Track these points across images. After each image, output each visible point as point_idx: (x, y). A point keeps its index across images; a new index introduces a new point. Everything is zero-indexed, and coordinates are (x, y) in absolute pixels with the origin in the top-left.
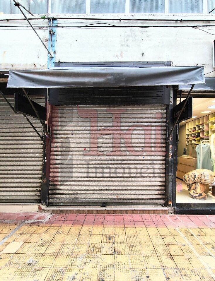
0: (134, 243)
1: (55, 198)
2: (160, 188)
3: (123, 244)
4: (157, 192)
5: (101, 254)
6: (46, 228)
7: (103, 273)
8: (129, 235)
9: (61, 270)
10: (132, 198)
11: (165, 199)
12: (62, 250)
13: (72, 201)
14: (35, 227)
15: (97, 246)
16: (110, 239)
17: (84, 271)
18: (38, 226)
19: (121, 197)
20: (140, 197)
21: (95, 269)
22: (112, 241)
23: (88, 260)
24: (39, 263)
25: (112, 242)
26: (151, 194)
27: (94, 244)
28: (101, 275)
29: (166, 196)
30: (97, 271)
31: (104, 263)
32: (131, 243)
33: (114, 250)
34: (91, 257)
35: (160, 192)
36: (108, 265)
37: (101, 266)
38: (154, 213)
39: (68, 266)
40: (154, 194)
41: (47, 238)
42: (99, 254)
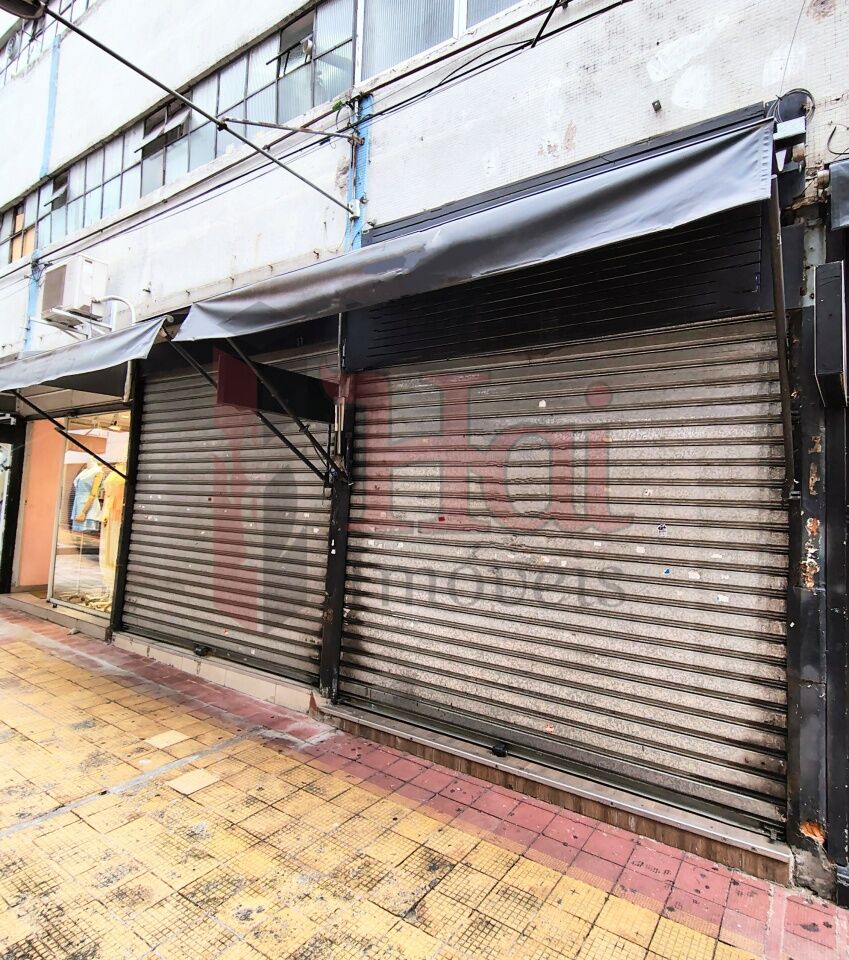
0: (502, 920)
1: (354, 680)
2: (758, 736)
3: (459, 905)
4: (738, 755)
5: (367, 896)
6: (292, 764)
7: (323, 946)
8: (511, 888)
9: (239, 881)
10: (615, 749)
11: (786, 801)
12: (280, 837)
13: (399, 703)
14: (271, 753)
15: (375, 872)
16: (433, 868)
17: (282, 914)
18: (280, 751)
19: (562, 734)
20: (649, 754)
21: (313, 924)
22: (432, 876)
23: (318, 893)
24: (210, 840)
25: (431, 879)
26: (707, 756)
27: (371, 860)
28: (311, 949)
29: (789, 791)
30: (313, 933)
31: (349, 925)
32: (491, 915)
33: (415, 905)
34: (333, 890)
35: (753, 757)
36: (353, 936)
37: (335, 926)
38: (709, 855)
39: (259, 882)
40: (722, 760)
41: (275, 789)
42: (359, 894)
